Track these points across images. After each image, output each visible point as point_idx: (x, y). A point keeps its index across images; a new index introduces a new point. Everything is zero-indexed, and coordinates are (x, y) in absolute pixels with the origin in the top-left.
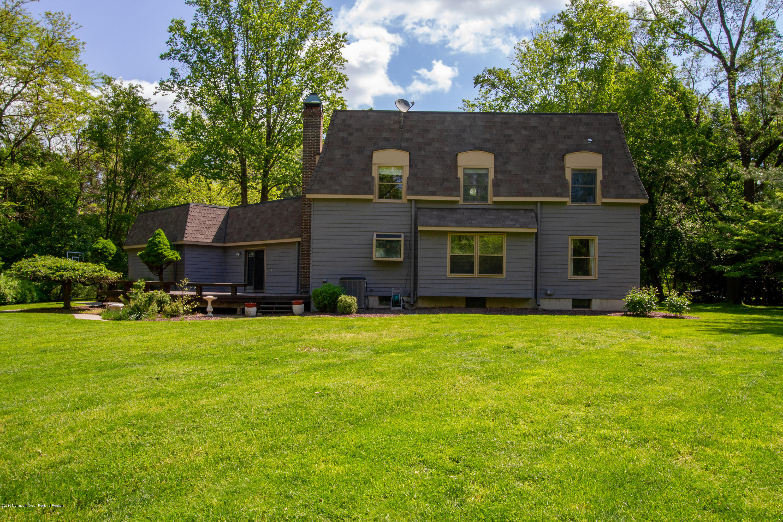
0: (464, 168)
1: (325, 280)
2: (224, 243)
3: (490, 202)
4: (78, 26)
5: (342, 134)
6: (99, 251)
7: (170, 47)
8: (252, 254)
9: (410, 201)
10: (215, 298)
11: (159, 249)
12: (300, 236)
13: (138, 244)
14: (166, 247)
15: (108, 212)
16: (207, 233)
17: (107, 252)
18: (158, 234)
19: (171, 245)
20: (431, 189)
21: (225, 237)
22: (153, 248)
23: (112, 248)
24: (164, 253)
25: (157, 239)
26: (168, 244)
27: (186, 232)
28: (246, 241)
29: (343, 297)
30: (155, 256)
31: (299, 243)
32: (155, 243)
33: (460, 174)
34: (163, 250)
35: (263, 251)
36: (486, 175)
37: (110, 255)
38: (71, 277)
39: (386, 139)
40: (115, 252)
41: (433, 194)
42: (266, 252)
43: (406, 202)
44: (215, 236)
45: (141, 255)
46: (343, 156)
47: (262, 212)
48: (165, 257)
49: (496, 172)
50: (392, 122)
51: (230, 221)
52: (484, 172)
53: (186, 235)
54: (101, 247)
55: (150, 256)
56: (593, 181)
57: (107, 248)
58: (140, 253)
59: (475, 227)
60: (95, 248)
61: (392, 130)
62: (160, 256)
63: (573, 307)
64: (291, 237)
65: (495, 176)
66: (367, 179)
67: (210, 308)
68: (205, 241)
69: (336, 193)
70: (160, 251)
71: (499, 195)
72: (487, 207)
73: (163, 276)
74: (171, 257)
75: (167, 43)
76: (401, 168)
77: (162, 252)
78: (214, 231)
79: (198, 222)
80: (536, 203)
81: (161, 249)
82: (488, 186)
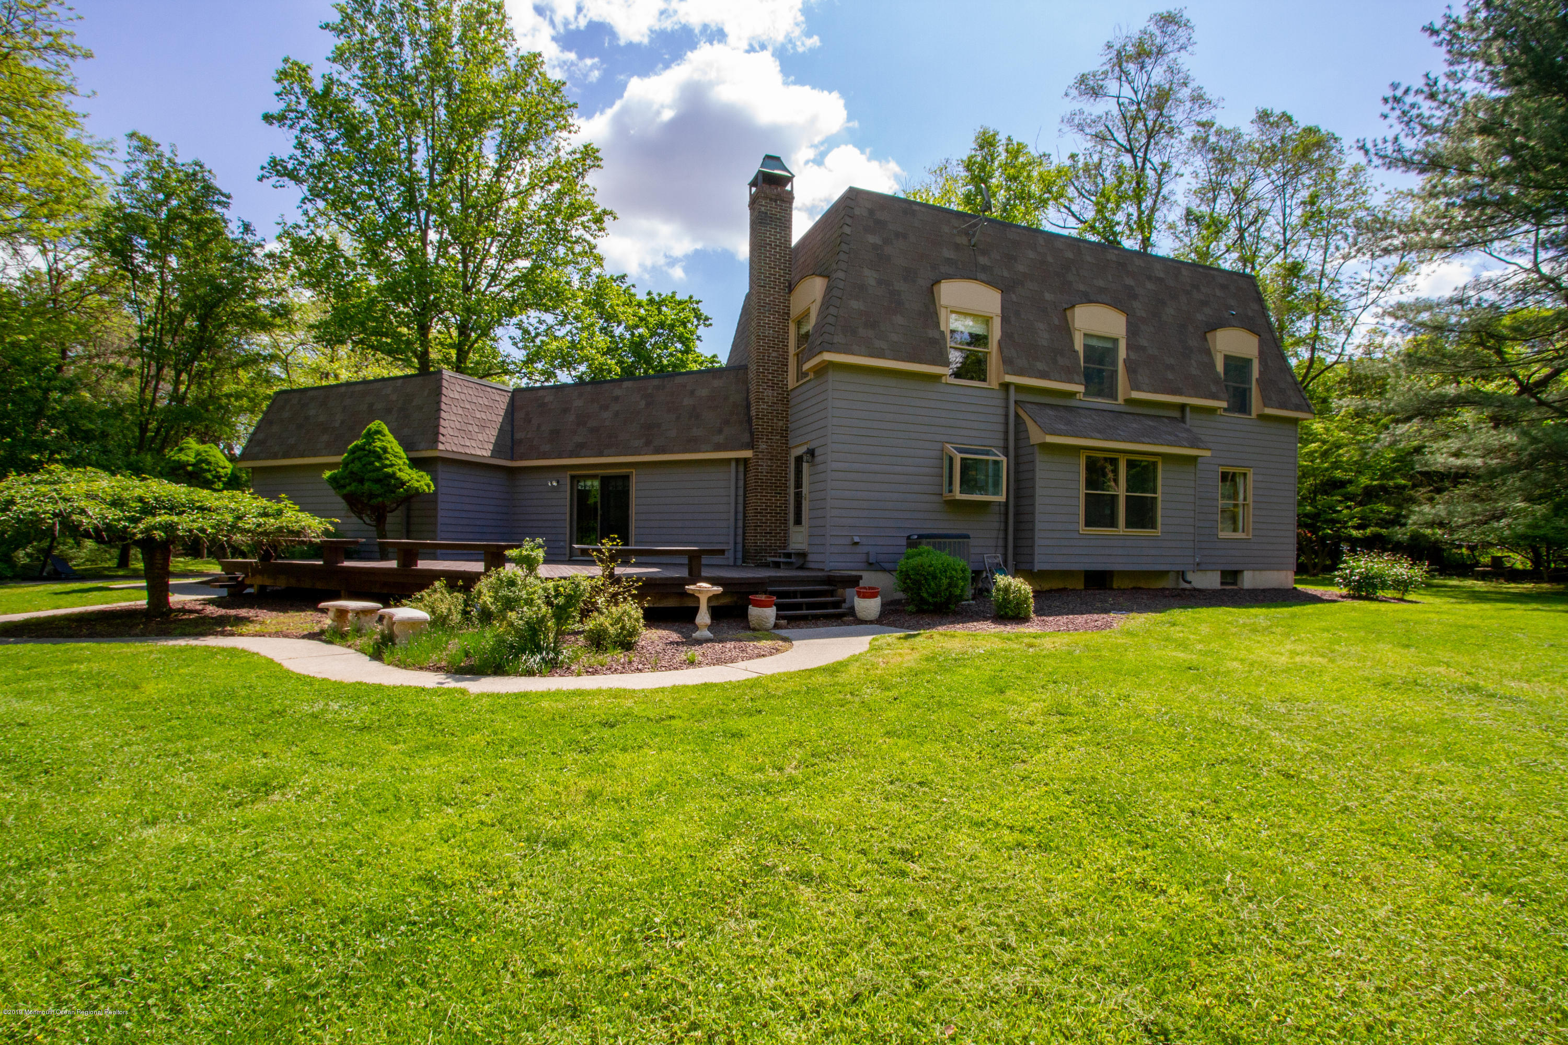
0: (1085, 335)
1: (856, 539)
2: (512, 459)
3: (1120, 400)
4: (72, 15)
5: (872, 239)
6: (190, 468)
7: (282, 105)
8: (594, 485)
9: (1006, 386)
10: (718, 589)
11: (386, 466)
12: (751, 445)
13: (286, 456)
14: (401, 462)
15: (143, 402)
16: (480, 437)
17: (209, 471)
18: (378, 432)
19: (410, 459)
20: (1040, 366)
21: (512, 449)
22: (372, 463)
23: (221, 464)
24: (399, 474)
25: (378, 444)
26: (403, 455)
27: (442, 430)
28: (577, 456)
29: (1002, 580)
30: (378, 481)
31: (746, 460)
32: (375, 452)
33: (1079, 345)
34: (396, 469)
35: (626, 478)
36: (1114, 351)
37: (219, 478)
38: (203, 530)
39: (948, 261)
40: (229, 471)
41: (1043, 375)
42: (634, 479)
43: (997, 387)
44: (496, 444)
45: (333, 479)
46: (880, 282)
47: (617, 399)
48: (403, 484)
49: (1129, 347)
50: (955, 231)
51: (519, 415)
52: (1109, 345)
53: (441, 438)
54: (192, 460)
55: (361, 481)
56: (1247, 378)
57: (209, 463)
58: (327, 474)
59: (1124, 441)
60: (178, 461)
61: (957, 247)
62: (390, 482)
63: (1222, 583)
64: (718, 448)
65: (1127, 354)
66: (932, 333)
67: (703, 617)
68: (479, 453)
69: (880, 355)
70: (389, 470)
71: (1138, 389)
72: (1117, 409)
73: (388, 527)
74: (417, 485)
75: (277, 95)
76: (987, 320)
77: (394, 473)
78: (491, 435)
79: (460, 412)
80: (1183, 407)
81: (392, 465)
82: (1116, 371)
